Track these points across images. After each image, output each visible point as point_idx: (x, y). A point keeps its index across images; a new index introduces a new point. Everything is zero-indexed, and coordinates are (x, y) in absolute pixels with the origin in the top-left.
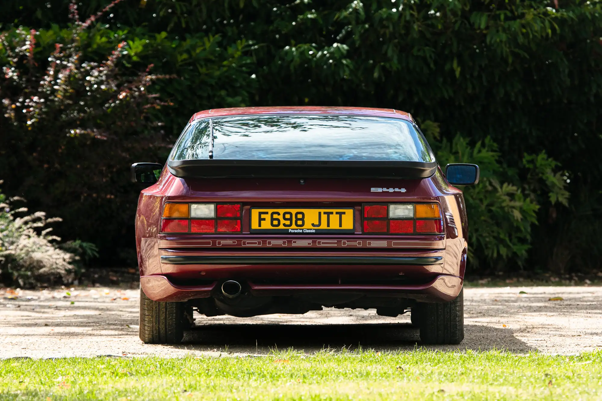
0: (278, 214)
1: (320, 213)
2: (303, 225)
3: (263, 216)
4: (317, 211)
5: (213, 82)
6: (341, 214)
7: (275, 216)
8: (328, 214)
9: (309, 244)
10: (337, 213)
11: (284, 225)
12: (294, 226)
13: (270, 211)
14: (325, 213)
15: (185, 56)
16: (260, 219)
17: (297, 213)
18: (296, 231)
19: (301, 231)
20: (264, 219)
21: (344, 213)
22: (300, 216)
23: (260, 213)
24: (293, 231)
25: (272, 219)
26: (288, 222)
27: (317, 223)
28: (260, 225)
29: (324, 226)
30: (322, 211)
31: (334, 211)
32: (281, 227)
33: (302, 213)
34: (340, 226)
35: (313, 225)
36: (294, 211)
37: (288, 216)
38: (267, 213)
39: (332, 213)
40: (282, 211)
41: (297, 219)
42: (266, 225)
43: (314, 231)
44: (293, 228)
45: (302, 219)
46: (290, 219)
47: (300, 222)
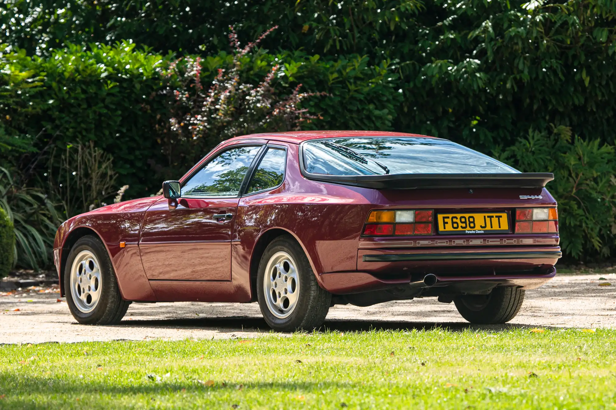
0: (457, 218)
1: (485, 217)
2: (474, 227)
3: (446, 220)
4: (482, 215)
5: (362, 97)
6: (499, 217)
7: (455, 220)
8: (491, 217)
9: (481, 242)
10: (496, 217)
11: (462, 227)
12: (468, 228)
13: (451, 216)
14: (488, 217)
15: (335, 75)
16: (445, 223)
17: (470, 217)
18: (471, 232)
19: (474, 232)
20: (447, 223)
21: (501, 217)
22: (471, 220)
23: (444, 218)
24: (468, 232)
25: (453, 223)
26: (464, 225)
27: (484, 225)
28: (445, 228)
29: (488, 228)
30: (486, 215)
31: (494, 215)
32: (460, 229)
33: (472, 217)
34: (500, 227)
35: (481, 227)
36: (467, 215)
37: (463, 220)
38: (448, 218)
39: (493, 217)
40: (459, 216)
41: (470, 222)
42: (449, 228)
43: (483, 232)
44: (468, 231)
45: (473, 222)
46: (465, 222)
47: (472, 225)
